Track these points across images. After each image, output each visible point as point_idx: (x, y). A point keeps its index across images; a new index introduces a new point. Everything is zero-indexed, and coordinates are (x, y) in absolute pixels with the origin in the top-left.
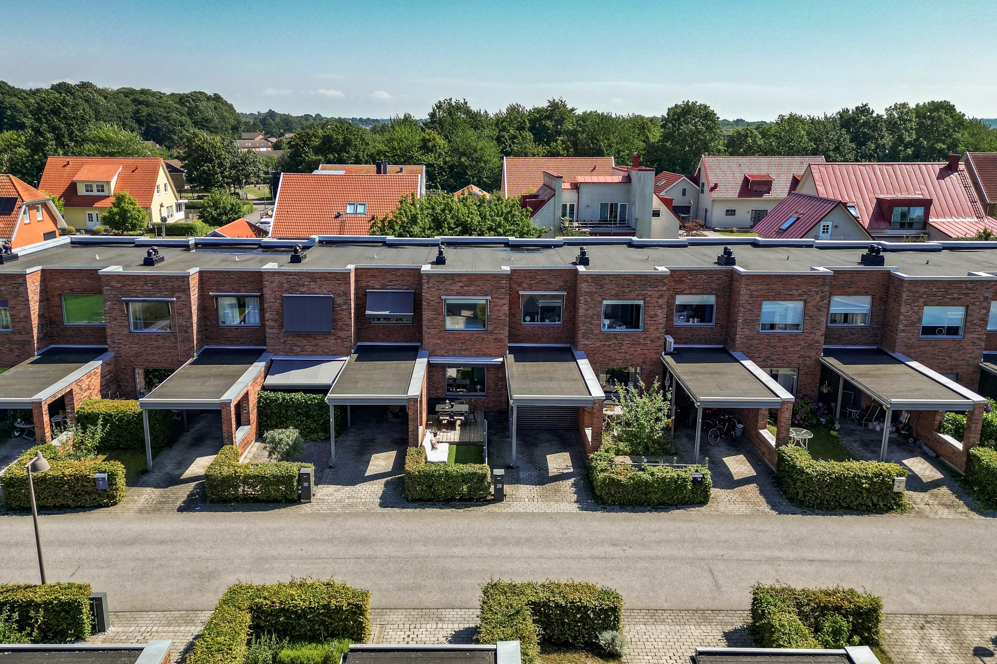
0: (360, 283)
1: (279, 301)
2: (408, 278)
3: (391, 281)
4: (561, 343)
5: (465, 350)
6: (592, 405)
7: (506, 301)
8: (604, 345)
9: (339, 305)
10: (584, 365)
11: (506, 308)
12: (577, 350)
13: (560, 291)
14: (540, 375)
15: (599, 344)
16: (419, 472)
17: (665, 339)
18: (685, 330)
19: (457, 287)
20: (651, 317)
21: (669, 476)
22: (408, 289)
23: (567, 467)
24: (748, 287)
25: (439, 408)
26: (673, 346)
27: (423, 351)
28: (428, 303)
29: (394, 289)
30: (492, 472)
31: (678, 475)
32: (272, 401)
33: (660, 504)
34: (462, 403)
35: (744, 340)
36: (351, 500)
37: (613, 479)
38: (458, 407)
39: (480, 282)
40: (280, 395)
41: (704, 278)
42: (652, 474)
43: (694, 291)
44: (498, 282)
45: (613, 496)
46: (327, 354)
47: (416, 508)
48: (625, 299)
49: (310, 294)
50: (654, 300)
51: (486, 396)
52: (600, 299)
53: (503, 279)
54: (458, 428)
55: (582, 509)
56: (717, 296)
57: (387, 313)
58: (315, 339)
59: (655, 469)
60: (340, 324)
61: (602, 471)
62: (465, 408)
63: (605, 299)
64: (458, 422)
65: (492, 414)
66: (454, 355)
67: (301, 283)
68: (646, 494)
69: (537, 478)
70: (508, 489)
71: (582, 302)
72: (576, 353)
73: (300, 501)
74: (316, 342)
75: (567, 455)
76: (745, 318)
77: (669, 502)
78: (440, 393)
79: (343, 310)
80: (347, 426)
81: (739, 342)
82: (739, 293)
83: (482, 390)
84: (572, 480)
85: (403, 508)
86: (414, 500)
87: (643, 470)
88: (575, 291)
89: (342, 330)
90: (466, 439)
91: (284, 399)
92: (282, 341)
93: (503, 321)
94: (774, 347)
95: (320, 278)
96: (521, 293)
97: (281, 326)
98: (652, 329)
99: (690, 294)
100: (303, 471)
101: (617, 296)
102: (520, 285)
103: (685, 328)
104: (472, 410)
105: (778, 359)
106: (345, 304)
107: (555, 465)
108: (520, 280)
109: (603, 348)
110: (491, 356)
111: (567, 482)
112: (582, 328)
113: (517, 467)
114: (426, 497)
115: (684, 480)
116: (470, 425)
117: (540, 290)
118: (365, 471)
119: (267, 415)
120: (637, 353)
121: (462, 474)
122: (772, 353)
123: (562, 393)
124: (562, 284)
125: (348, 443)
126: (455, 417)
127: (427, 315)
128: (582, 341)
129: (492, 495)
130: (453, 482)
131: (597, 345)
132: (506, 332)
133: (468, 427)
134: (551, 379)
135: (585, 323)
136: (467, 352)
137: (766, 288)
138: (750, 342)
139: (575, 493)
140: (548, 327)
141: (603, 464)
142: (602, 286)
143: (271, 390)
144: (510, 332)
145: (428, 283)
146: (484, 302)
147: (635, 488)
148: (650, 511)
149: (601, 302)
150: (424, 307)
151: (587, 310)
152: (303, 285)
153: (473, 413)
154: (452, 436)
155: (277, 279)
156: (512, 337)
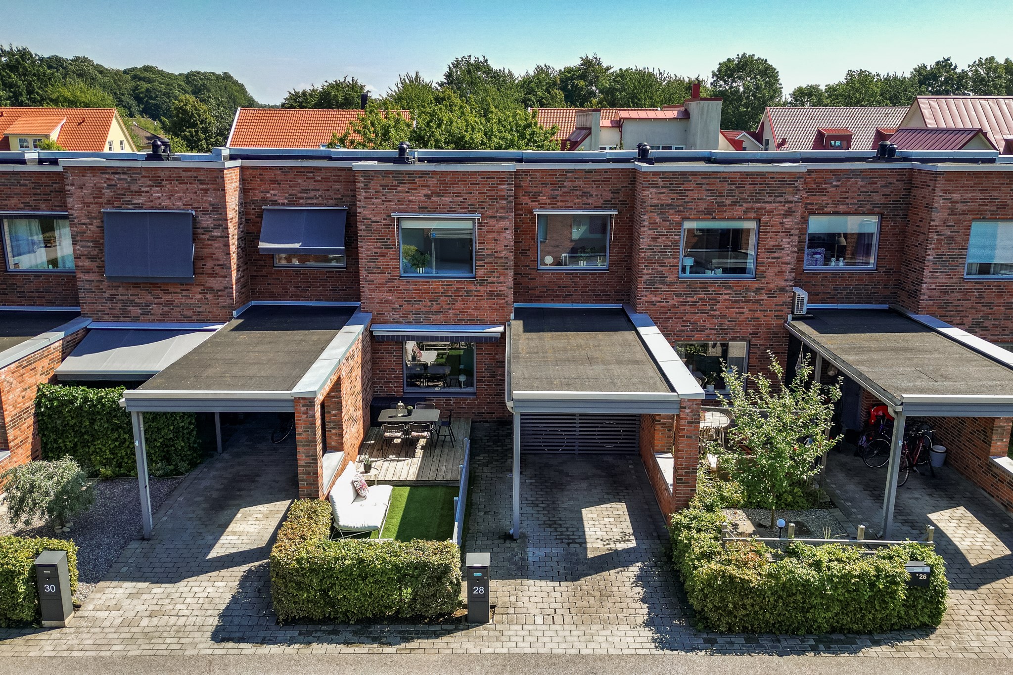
0: (251, 194)
1: (96, 222)
2: (337, 186)
3: (305, 191)
4: (607, 301)
5: (438, 312)
6: (676, 412)
7: (509, 223)
8: (684, 303)
9: (207, 230)
10: (652, 335)
11: (509, 236)
12: (635, 311)
13: (605, 208)
14: (569, 354)
15: (675, 300)
16: (299, 561)
17: (795, 293)
18: (825, 278)
19: (419, 196)
20: (770, 251)
21: (856, 568)
22: (336, 205)
23: (624, 539)
24: (948, 196)
25: (385, 416)
26: (806, 306)
27: (362, 315)
28: (368, 227)
29: (312, 205)
30: (463, 560)
31: (877, 569)
32: (63, 404)
33: (833, 630)
34: (430, 407)
35: (936, 293)
36: (155, 621)
37: (732, 578)
38: (421, 415)
39: (461, 188)
40: (79, 392)
41: (860, 183)
42: (817, 565)
43: (842, 208)
44: (493, 188)
45: (730, 613)
46: (189, 319)
47: (291, 642)
48: (724, 219)
49: (152, 208)
50: (776, 220)
51: (475, 394)
52: (678, 218)
53: (502, 182)
54: (419, 452)
55: (663, 644)
56: (882, 216)
57: (297, 246)
58: (167, 292)
59: (821, 553)
60: (210, 264)
61: (707, 556)
62: (433, 415)
63: (688, 219)
64: (422, 442)
65: (487, 425)
66: (418, 322)
67: (134, 188)
68: (805, 611)
69: (563, 564)
70: (498, 590)
71: (646, 223)
72: (634, 317)
73: (39, 623)
74: (169, 297)
75: (620, 509)
76: (940, 252)
77: (855, 627)
78: (394, 388)
79: (214, 238)
80: (215, 449)
81: (926, 297)
82: (929, 207)
83: (469, 383)
84: (635, 569)
85: (264, 641)
86: (290, 622)
87: (793, 553)
88: (633, 208)
89: (213, 275)
90: (430, 476)
91: (86, 399)
92: (107, 295)
93: (503, 260)
94: (989, 305)
95: (170, 179)
96: (537, 212)
97: (101, 269)
98: (771, 273)
99: (836, 213)
100: (45, 558)
101: (709, 214)
102: (534, 197)
103: (825, 275)
104: (446, 421)
105: (995, 326)
106: (217, 227)
107: (599, 533)
108: (536, 190)
109: (682, 308)
110: (483, 323)
111: (626, 573)
112: (645, 271)
113: (523, 536)
114: (318, 614)
115: (892, 580)
116: (443, 446)
117: (571, 207)
118: (211, 547)
119: (55, 430)
120: (743, 316)
121: (396, 568)
122: (986, 317)
123: (613, 386)
124: (608, 195)
125: (206, 483)
126: (414, 434)
127: (366, 248)
128: (645, 296)
129: (465, 607)
130: (376, 582)
131: (671, 302)
132: (509, 279)
133: (437, 451)
134: (591, 360)
135: (650, 262)
136: (440, 317)
137: (981, 196)
138: (947, 297)
139: (644, 600)
140: (584, 274)
141: (704, 541)
142: (682, 195)
143: (65, 383)
144: (517, 284)
145: (366, 188)
146: (469, 225)
147: (780, 597)
148: (815, 649)
149: (680, 224)
150: (360, 233)
151: (655, 239)
152: (139, 193)
153: (448, 424)
154: (406, 469)
155: (90, 180)
156: (521, 290)
